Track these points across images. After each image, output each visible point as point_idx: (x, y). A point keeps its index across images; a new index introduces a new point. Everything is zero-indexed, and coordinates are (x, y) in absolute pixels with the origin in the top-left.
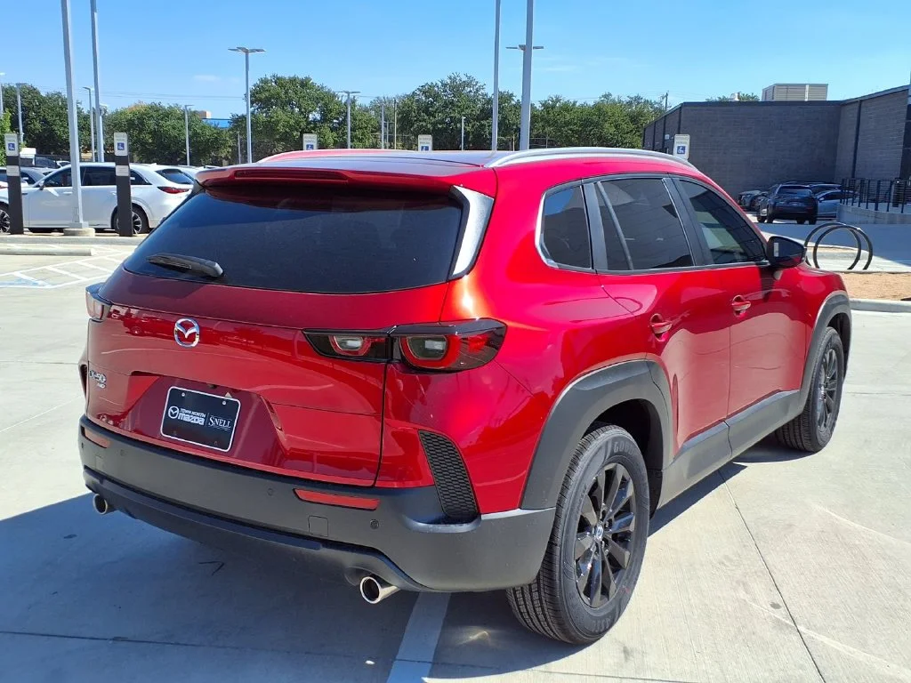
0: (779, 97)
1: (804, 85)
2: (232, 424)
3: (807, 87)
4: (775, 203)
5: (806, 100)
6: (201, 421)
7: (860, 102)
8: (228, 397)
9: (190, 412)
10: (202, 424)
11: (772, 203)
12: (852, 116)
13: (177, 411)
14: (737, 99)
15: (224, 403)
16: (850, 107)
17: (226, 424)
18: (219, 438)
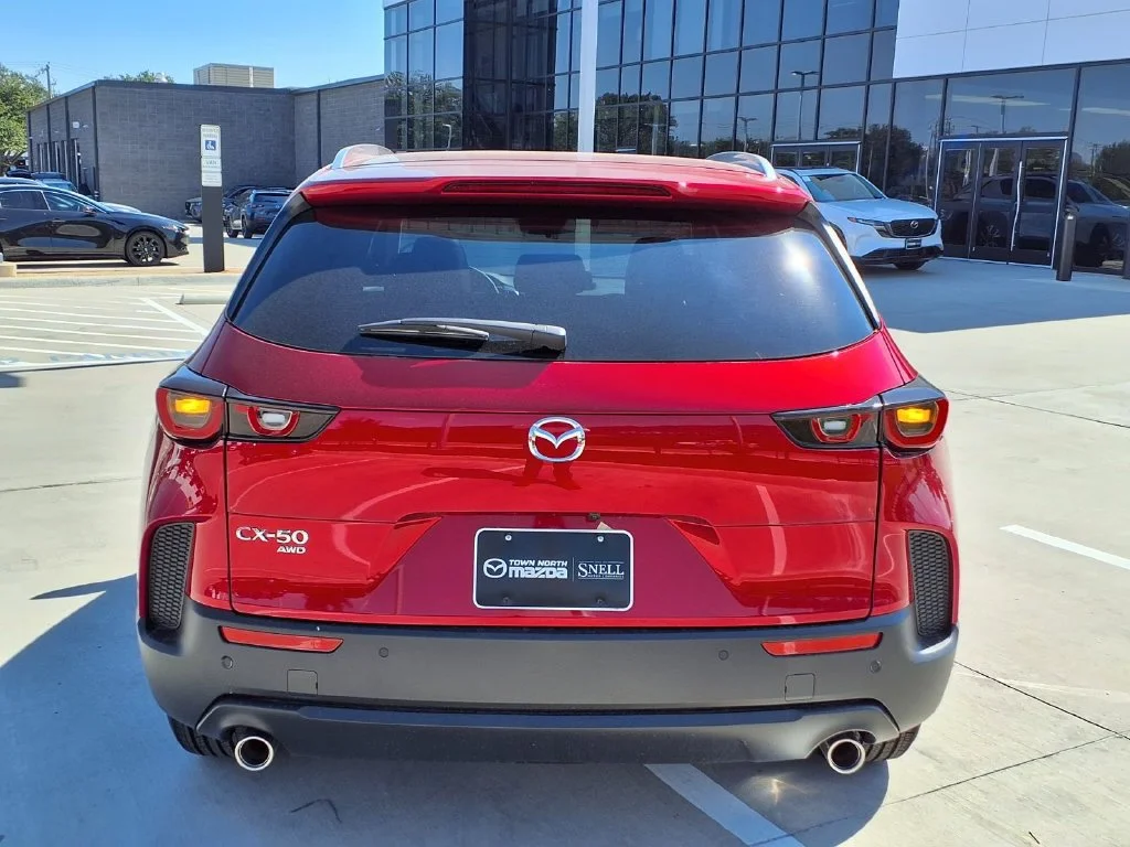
0: (218, 80)
1: (247, 68)
2: (625, 568)
3: (251, 69)
4: (253, 215)
5: (252, 86)
6: (562, 574)
7: (319, 93)
8: (603, 528)
9: (533, 563)
10: (566, 576)
11: (249, 214)
12: (307, 108)
13: (504, 565)
14: (165, 80)
15: (601, 539)
16: (305, 97)
17: (614, 569)
18: (608, 593)
